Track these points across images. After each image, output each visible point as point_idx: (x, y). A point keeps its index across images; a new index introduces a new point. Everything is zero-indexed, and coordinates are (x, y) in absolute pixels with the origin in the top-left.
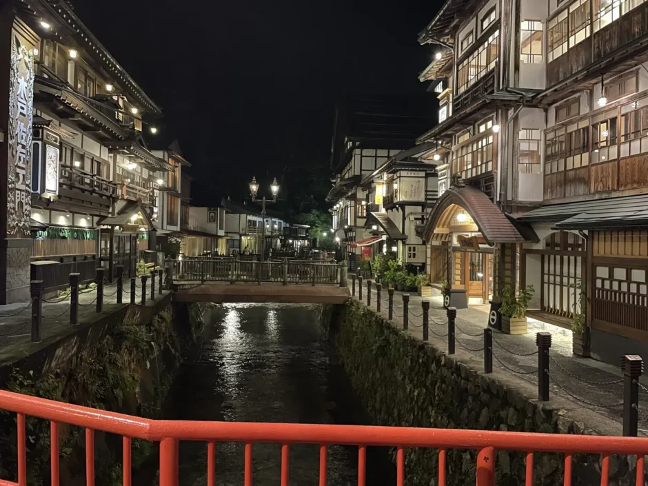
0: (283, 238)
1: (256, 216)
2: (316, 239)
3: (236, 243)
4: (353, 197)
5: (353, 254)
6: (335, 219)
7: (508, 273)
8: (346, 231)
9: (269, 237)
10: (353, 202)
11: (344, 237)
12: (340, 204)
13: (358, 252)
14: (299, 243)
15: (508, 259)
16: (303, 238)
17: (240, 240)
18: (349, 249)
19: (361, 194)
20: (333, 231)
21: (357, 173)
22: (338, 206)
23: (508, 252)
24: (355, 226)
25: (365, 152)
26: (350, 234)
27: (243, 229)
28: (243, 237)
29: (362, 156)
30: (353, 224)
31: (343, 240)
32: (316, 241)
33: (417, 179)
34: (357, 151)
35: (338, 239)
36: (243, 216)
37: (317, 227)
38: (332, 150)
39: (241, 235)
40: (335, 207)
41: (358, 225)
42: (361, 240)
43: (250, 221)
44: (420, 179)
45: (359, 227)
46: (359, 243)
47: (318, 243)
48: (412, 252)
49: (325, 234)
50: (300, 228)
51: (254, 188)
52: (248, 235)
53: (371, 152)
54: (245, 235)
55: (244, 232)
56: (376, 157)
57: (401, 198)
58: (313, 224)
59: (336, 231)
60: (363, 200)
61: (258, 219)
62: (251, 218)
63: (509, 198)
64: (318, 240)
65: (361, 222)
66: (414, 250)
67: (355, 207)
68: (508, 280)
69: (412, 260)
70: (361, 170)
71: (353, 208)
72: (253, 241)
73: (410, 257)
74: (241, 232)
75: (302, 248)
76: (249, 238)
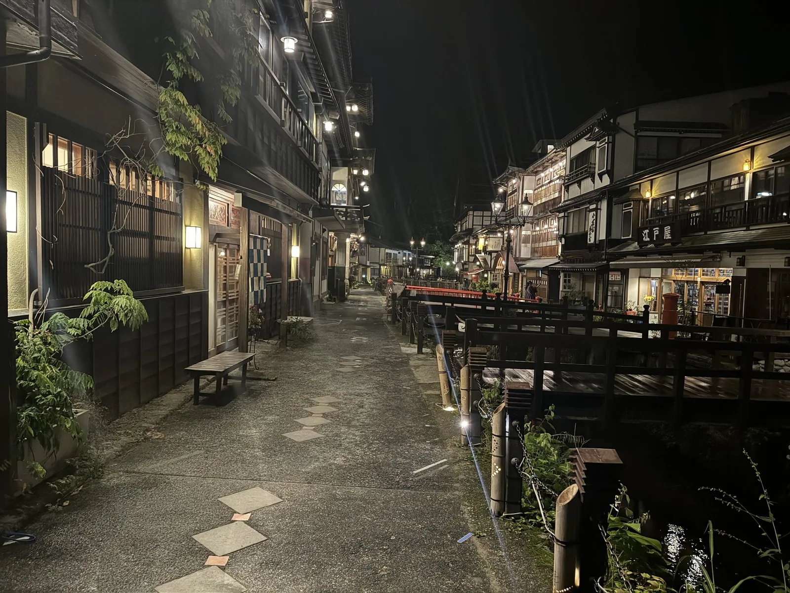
0: (412, 268)
1: (391, 249)
2: (439, 268)
3: (377, 272)
4: (467, 243)
5: (467, 279)
6: (456, 254)
7: (516, 284)
8: (463, 264)
9: (401, 266)
10: (467, 246)
11: (462, 268)
12: (459, 245)
13: (470, 278)
14: (425, 272)
15: (516, 279)
16: (428, 268)
17: (380, 269)
18: (465, 277)
19: (472, 241)
20: (454, 263)
21: (470, 227)
22: (458, 245)
23: (516, 276)
24: (468, 261)
25: (476, 213)
26: (466, 266)
27: (382, 260)
28: (382, 267)
29: (473, 216)
30: (467, 260)
31: (461, 270)
32: (440, 270)
33: (499, 239)
34: (471, 213)
35: (457, 269)
36: (382, 249)
37: (440, 257)
38: (455, 205)
39: (380, 265)
40: (456, 246)
41: (470, 261)
42: (472, 270)
43: (387, 253)
44: (500, 239)
45: (471, 262)
46: (469, 272)
47: (441, 272)
48: (495, 277)
49: (448, 264)
50: (426, 258)
51: (412, 243)
52: (386, 265)
53: (480, 213)
54: (384, 265)
55: (383, 262)
56: (483, 216)
57: (489, 249)
58: (437, 254)
59: (457, 263)
60: (473, 244)
61: (392, 252)
62: (388, 251)
63: (517, 256)
64: (441, 269)
65: (472, 259)
66: (496, 276)
67: (469, 249)
68: (516, 286)
69: (494, 282)
70: (473, 225)
71: (467, 250)
72: (388, 270)
73: (494, 280)
74: (381, 263)
75: (428, 276)
76: (386, 267)
